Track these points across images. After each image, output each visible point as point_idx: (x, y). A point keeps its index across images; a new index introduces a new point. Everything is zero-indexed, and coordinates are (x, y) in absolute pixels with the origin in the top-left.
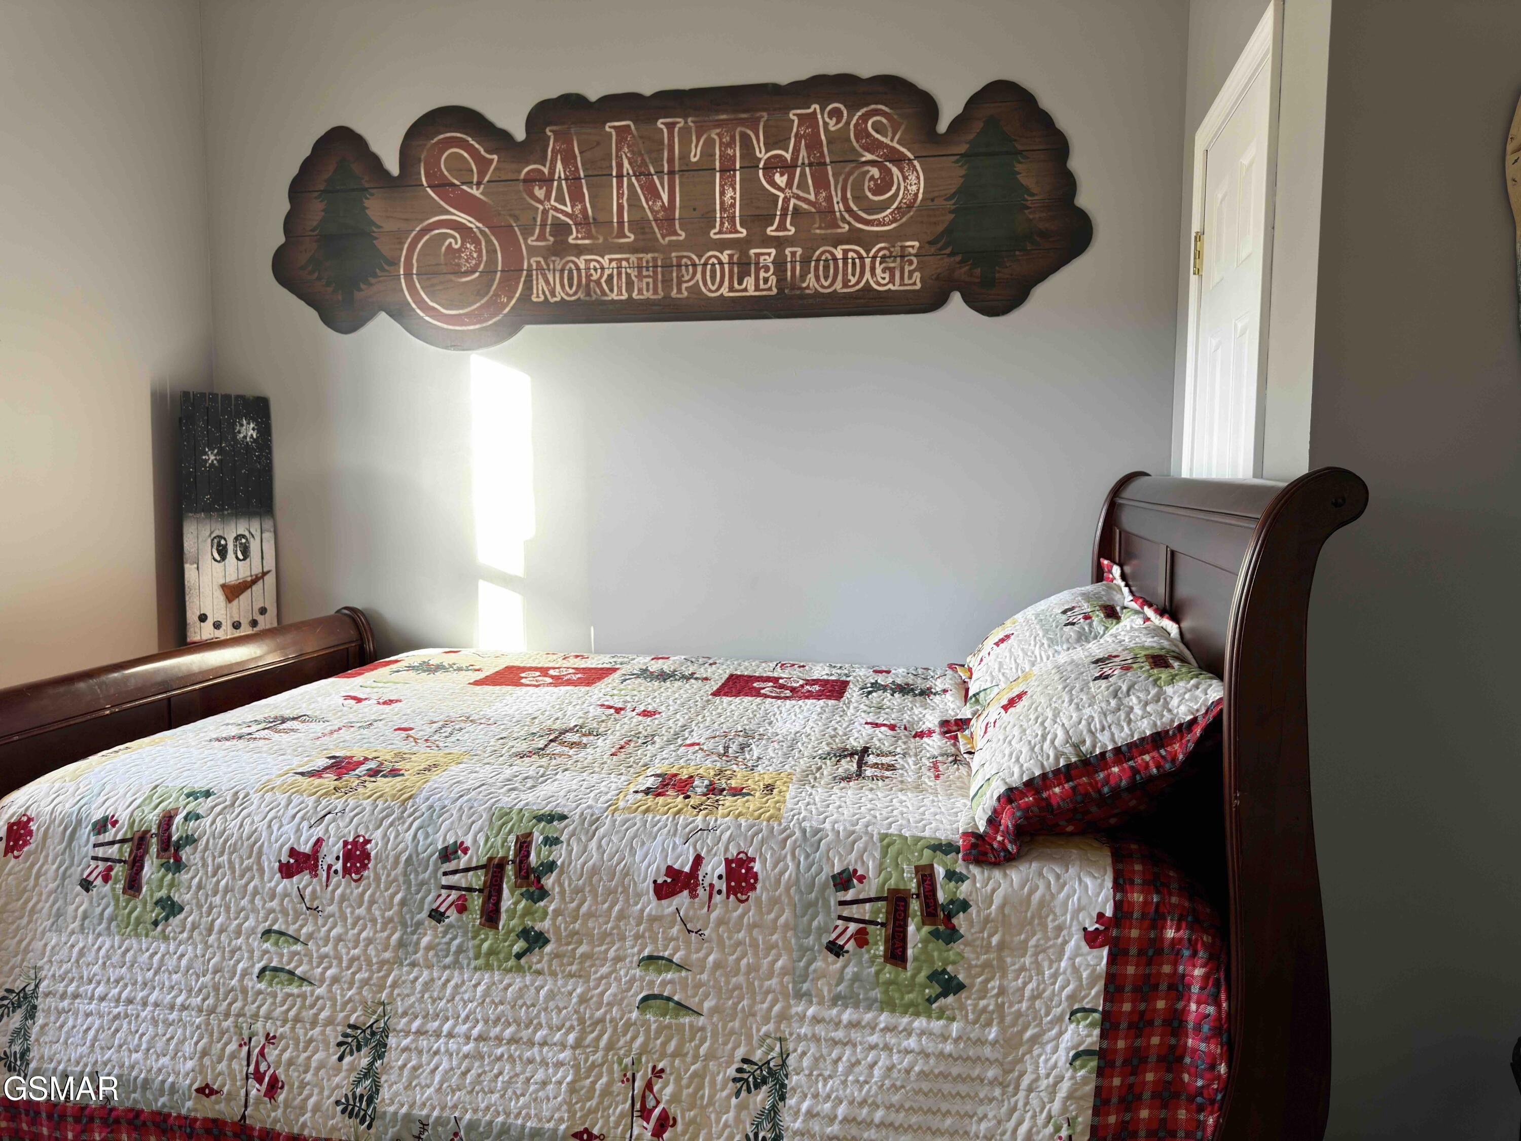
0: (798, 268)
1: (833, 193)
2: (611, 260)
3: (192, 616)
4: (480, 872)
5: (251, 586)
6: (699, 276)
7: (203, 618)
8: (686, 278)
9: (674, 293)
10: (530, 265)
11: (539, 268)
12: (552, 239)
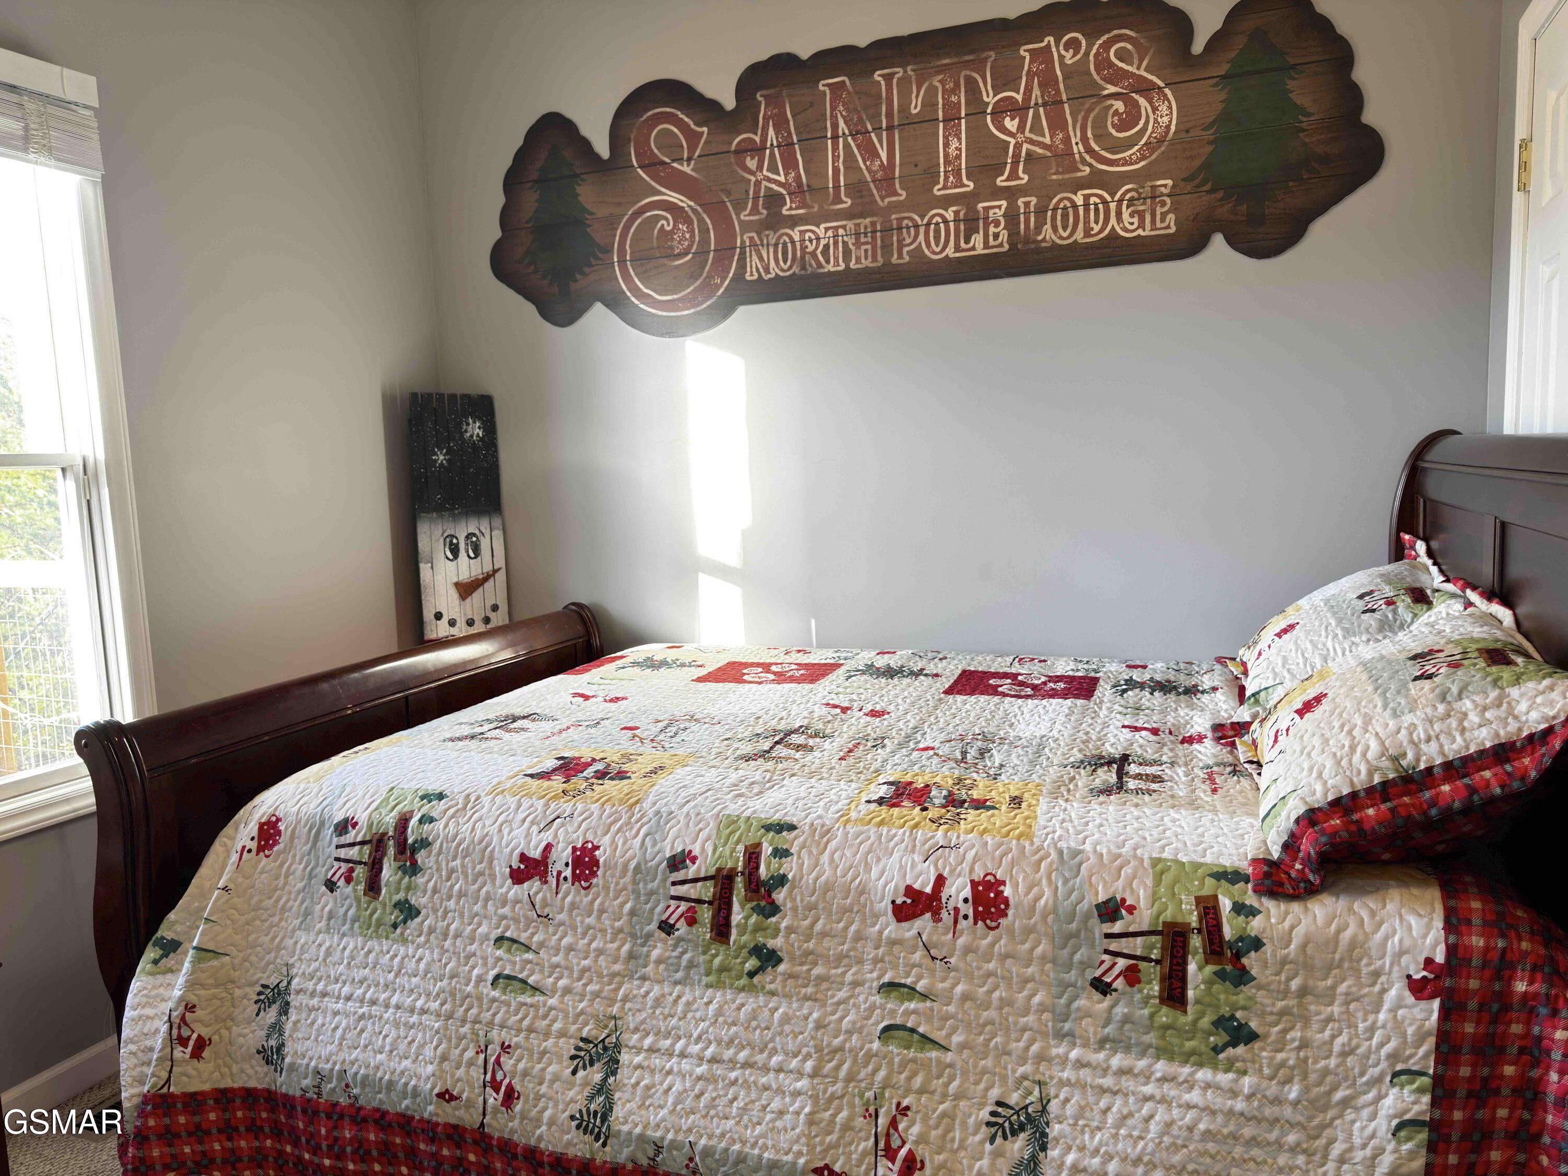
0: (1032, 219)
1: (1071, 133)
2: (827, 229)
3: (428, 615)
4: (709, 883)
5: (482, 584)
6: (921, 237)
7: (439, 616)
8: (908, 241)
9: (894, 259)
10: (743, 242)
11: (753, 244)
12: (765, 212)
